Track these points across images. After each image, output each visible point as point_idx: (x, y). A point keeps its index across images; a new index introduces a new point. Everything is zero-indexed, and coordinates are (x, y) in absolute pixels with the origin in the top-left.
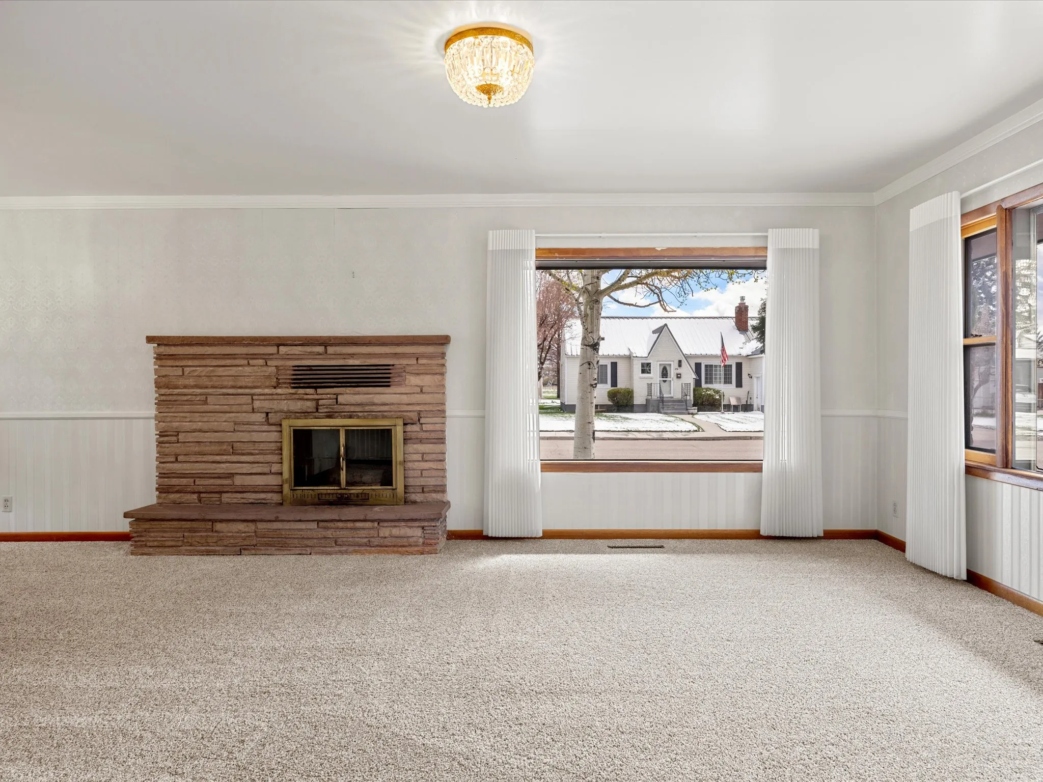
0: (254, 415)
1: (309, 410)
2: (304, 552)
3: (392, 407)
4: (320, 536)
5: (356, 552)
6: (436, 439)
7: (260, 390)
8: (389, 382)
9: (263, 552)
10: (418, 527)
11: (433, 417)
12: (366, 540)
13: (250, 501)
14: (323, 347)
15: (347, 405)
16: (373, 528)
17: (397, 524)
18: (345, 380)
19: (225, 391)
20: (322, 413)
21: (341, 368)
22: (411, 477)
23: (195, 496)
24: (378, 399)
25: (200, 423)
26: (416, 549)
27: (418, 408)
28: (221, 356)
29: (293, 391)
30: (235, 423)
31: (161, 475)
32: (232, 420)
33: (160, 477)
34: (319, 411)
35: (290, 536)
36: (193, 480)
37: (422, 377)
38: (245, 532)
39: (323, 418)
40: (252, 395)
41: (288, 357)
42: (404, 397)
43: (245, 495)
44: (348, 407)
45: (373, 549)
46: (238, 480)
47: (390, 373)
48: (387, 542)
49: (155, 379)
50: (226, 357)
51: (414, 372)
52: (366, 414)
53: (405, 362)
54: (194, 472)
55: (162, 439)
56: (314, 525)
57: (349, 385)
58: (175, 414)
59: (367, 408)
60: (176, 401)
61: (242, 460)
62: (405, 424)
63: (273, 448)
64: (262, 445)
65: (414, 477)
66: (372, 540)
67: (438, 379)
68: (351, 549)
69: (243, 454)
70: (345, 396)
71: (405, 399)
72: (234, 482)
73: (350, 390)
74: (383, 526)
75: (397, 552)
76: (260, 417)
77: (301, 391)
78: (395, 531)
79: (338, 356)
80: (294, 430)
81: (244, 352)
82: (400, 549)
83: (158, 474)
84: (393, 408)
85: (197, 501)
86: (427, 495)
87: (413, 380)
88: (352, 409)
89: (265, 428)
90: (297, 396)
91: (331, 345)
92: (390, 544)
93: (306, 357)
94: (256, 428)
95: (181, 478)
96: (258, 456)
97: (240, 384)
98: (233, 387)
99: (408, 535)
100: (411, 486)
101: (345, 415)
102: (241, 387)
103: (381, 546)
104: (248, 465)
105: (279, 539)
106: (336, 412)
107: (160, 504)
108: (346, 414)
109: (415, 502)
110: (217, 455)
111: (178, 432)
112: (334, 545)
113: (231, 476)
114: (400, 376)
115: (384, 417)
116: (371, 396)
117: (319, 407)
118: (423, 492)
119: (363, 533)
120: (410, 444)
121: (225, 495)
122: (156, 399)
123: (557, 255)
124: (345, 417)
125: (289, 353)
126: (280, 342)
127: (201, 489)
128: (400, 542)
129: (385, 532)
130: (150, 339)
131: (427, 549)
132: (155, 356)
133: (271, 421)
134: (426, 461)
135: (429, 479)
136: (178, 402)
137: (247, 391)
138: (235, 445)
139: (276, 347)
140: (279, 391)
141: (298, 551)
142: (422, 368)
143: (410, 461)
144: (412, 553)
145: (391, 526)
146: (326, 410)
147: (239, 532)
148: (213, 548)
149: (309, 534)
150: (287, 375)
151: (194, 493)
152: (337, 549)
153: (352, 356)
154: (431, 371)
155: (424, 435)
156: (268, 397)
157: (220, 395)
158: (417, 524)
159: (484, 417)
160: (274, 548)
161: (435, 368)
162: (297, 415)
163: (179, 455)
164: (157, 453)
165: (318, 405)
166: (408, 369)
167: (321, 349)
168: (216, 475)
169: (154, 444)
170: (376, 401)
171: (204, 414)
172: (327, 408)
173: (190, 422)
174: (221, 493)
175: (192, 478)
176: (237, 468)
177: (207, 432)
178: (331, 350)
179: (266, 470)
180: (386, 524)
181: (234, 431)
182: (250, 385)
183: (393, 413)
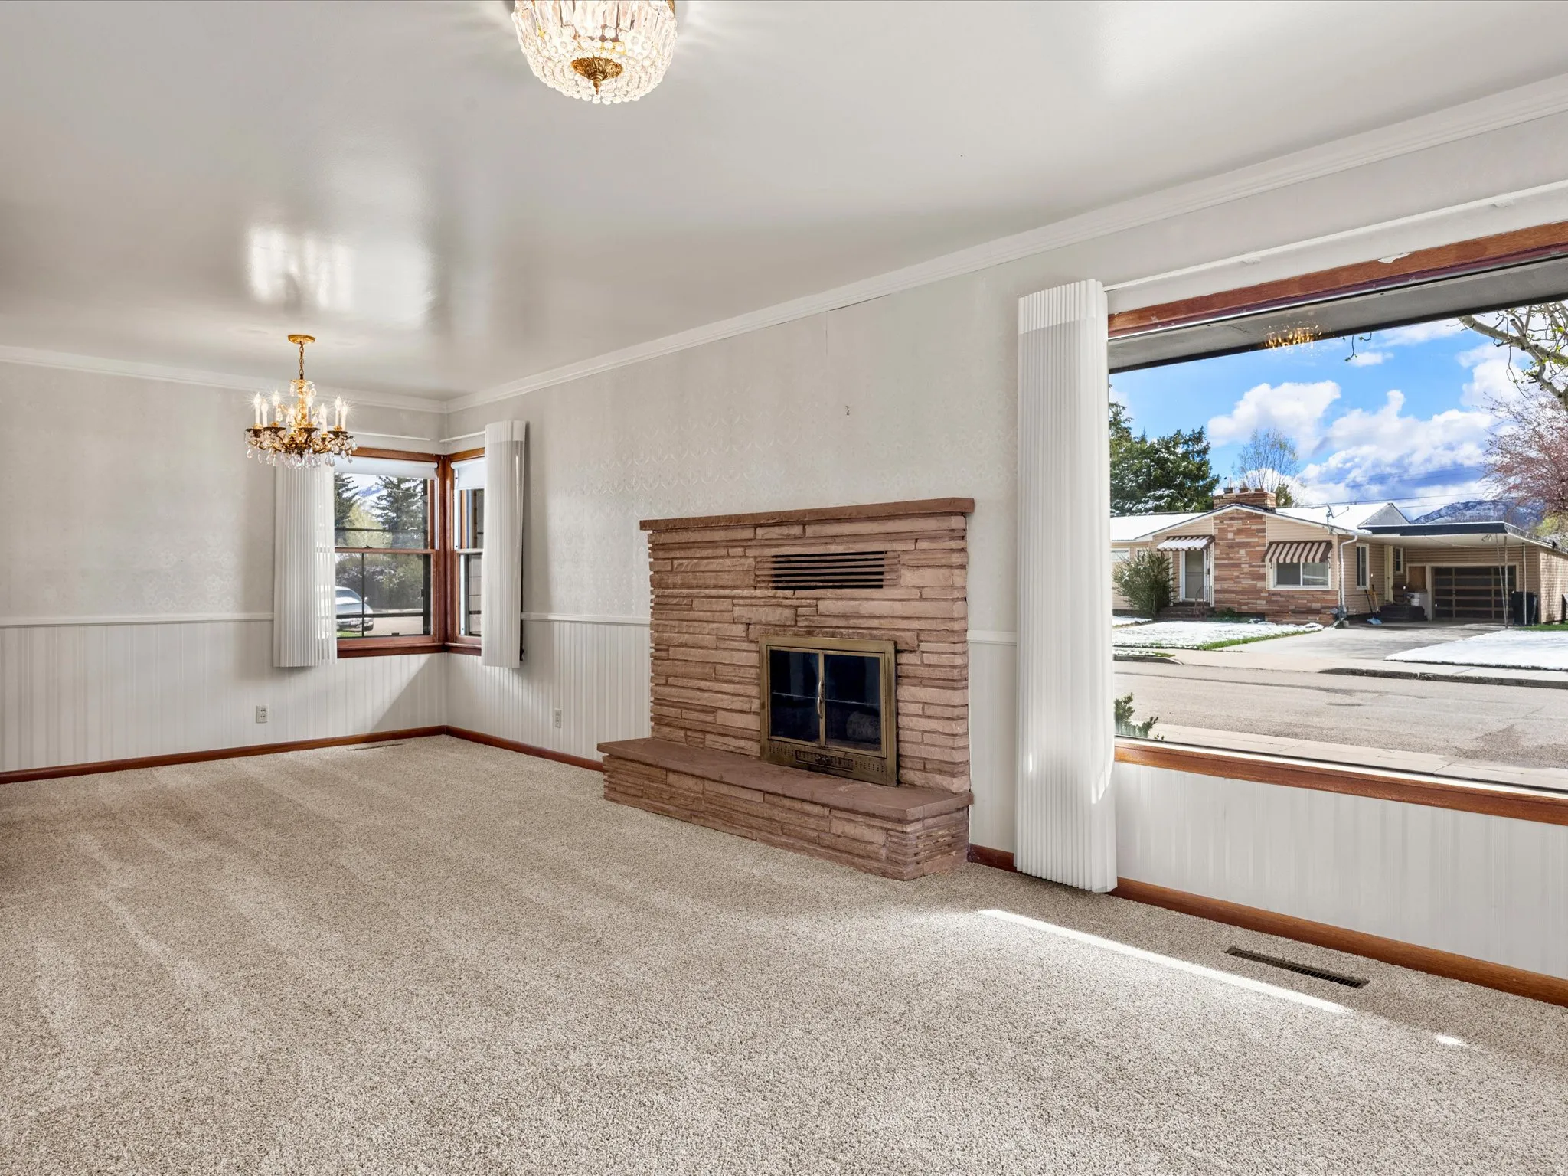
0: (734, 627)
1: (789, 623)
2: (749, 835)
3: (882, 621)
4: (765, 815)
5: (804, 850)
6: (944, 680)
7: (739, 591)
8: (881, 580)
9: (710, 824)
10: (881, 828)
11: (936, 642)
12: (815, 834)
13: (731, 749)
14: (801, 527)
15: (829, 616)
16: (823, 817)
17: (852, 816)
18: (827, 577)
19: (707, 592)
20: (802, 627)
21: (823, 558)
22: (907, 742)
23: (682, 733)
24: (867, 608)
25: (686, 635)
26: (876, 864)
27: (916, 625)
28: (705, 545)
29: (771, 593)
30: (719, 638)
31: (656, 702)
32: (715, 632)
33: (656, 704)
34: (799, 624)
35: (735, 808)
36: (680, 711)
37: (922, 572)
38: (694, 792)
39: (802, 636)
40: (733, 598)
41: (767, 543)
42: (898, 604)
43: (726, 740)
44: (829, 619)
45: (823, 850)
46: (722, 718)
47: (882, 566)
48: (841, 843)
49: (651, 576)
50: (709, 545)
51: (911, 563)
52: (851, 631)
53: (899, 546)
54: (680, 700)
55: (658, 654)
56: (758, 797)
57: (831, 584)
58: (666, 623)
59: (852, 622)
60: (666, 604)
61: (723, 690)
62: (898, 652)
63: (753, 676)
64: (743, 670)
65: (913, 743)
66: (823, 835)
67: (943, 574)
68: (800, 843)
69: (725, 682)
70: (827, 602)
71: (899, 608)
72: (715, 719)
73: (831, 593)
74: (836, 818)
75: (853, 864)
76: (739, 630)
77: (780, 593)
78: (851, 829)
79: (818, 541)
80: (772, 651)
81: (724, 538)
82: (856, 860)
83: (652, 699)
84: (885, 623)
85: (684, 740)
86: (930, 775)
87: (909, 577)
88: (835, 622)
89: (745, 646)
90: (774, 601)
91: (810, 523)
92: (844, 848)
93: (780, 542)
94: (736, 645)
95: (673, 707)
96: (738, 686)
97: (721, 583)
98: (715, 587)
99: (866, 839)
100: (911, 757)
101: (826, 632)
102: (723, 587)
103: (834, 849)
104: (729, 697)
105: (726, 810)
106: (818, 627)
107: (654, 738)
108: (828, 630)
109: (913, 786)
110: (702, 679)
111: (669, 646)
112: (780, 832)
113: (714, 710)
114: (892, 571)
115: (873, 637)
116: (857, 602)
117: (798, 619)
118: (925, 770)
119: (812, 822)
120: (907, 685)
121: (708, 736)
122: (652, 601)
123: (1155, 320)
124: (826, 634)
125: (766, 537)
126: (757, 522)
127: (687, 724)
128: (859, 848)
129: (838, 827)
130: (644, 525)
131: (890, 868)
132: (650, 545)
133: (752, 636)
134: (929, 717)
135: (933, 749)
136: (669, 607)
137: (727, 592)
138: (719, 667)
139: (753, 530)
140: (758, 593)
141: (743, 831)
142: (922, 557)
143: (907, 715)
144: (870, 871)
145: (845, 819)
146: (805, 623)
147: (689, 790)
148: (667, 807)
149: (753, 809)
150: (766, 570)
151: (682, 728)
152: (784, 839)
153: (834, 538)
154: (932, 563)
155: (924, 672)
156: (748, 601)
157: (703, 597)
158: (877, 823)
159: (1014, 645)
160: (720, 822)
161: (940, 556)
162: (777, 629)
163: (670, 676)
164: (653, 671)
165: (797, 615)
166: (904, 558)
167: (797, 530)
168: (698, 708)
169: (648, 661)
170: (863, 612)
171: (691, 623)
172: (806, 620)
173: (678, 633)
174: (704, 732)
175: (679, 707)
176: (717, 701)
177: (693, 647)
178: (811, 530)
179: (746, 707)
180: (839, 814)
181: (717, 648)
182: (730, 583)
183: (883, 632)
